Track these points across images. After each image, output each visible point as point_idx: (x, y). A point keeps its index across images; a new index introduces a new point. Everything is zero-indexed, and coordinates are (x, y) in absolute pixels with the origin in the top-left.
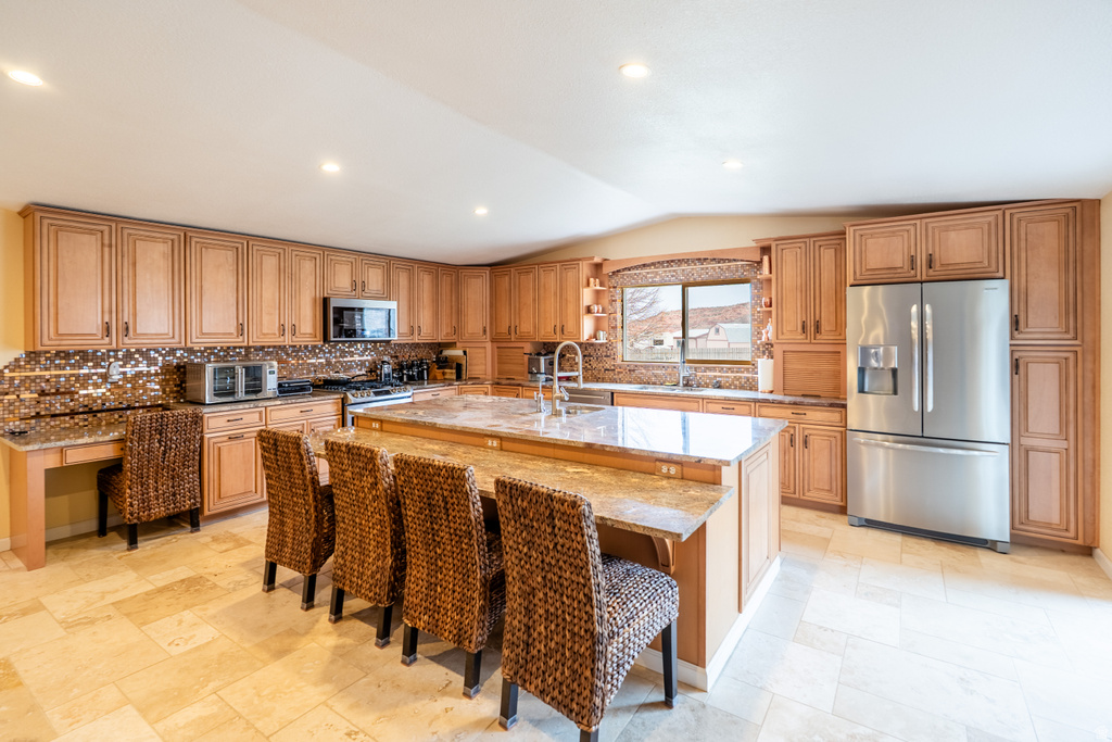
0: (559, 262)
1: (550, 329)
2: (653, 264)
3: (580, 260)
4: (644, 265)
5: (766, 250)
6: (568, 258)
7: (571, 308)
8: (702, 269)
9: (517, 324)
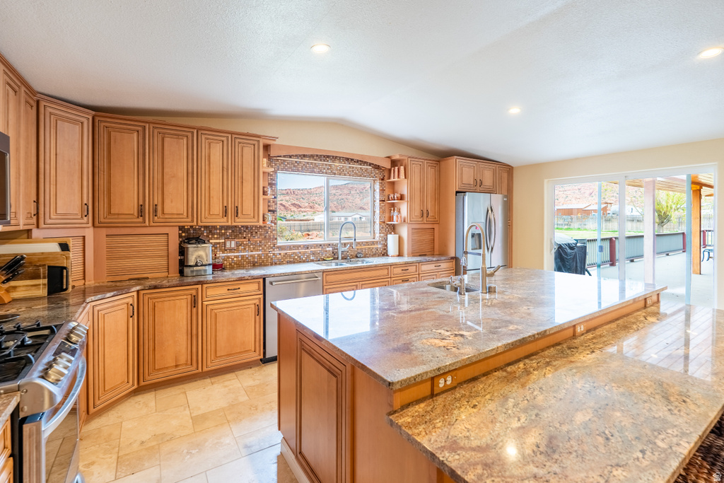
0: (232, 133)
1: (217, 208)
2: (312, 156)
3: (259, 137)
4: (304, 156)
5: (394, 163)
6: (245, 131)
7: (248, 188)
8: (350, 167)
9: (157, 200)
